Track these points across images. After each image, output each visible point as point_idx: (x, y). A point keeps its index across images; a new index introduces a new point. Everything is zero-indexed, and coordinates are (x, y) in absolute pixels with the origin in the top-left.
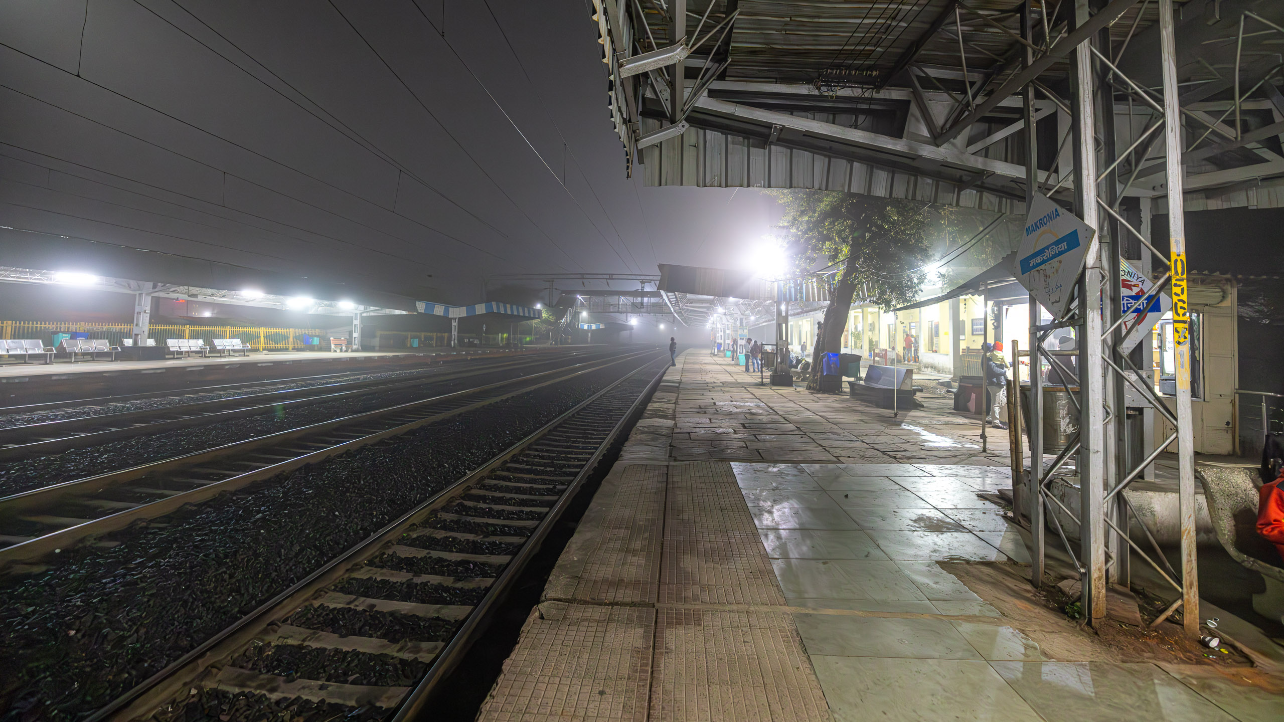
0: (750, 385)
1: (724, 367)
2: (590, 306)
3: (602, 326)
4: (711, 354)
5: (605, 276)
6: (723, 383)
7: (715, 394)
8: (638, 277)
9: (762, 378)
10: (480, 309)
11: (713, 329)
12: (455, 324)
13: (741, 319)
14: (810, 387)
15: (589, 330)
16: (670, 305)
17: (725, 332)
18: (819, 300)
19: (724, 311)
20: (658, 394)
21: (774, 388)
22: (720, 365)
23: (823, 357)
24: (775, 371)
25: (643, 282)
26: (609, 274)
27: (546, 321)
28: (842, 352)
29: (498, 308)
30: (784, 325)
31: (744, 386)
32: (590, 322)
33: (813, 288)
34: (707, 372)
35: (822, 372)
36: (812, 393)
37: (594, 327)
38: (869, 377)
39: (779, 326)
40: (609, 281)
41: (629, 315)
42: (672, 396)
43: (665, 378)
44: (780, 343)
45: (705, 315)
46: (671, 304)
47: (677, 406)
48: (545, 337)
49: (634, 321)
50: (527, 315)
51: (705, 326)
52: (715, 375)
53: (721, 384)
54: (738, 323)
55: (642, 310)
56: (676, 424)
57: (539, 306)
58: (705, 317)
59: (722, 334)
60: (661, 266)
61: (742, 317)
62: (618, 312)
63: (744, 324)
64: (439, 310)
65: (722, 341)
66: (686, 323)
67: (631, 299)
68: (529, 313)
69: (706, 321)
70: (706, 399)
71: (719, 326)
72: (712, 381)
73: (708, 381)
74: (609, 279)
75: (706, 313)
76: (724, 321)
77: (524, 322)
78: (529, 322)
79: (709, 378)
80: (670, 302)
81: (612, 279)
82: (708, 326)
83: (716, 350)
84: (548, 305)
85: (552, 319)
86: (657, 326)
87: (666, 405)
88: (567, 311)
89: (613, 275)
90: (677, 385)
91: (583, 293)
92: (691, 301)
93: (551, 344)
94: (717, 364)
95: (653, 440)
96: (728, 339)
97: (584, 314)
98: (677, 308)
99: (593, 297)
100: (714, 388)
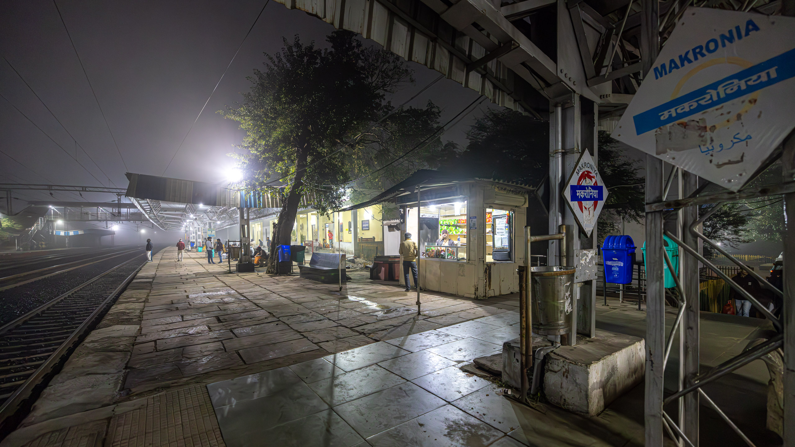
0: (220, 273)
1: (197, 260)
2: (65, 214)
3: (80, 232)
5: (77, 188)
6: (196, 274)
7: (188, 286)
8: (115, 191)
9: (230, 267)
11: (186, 231)
13: (210, 223)
14: (269, 272)
16: (143, 212)
17: (196, 233)
18: (273, 207)
20: (126, 294)
21: (240, 274)
22: (193, 258)
23: (278, 249)
24: (240, 261)
25: (119, 195)
26: (82, 187)
27: (9, 229)
28: (292, 244)
30: (246, 226)
31: (214, 275)
32: (67, 229)
33: (268, 198)
35: (278, 260)
36: (271, 276)
37: (71, 233)
38: (313, 262)
39: (242, 227)
40: (81, 192)
42: (144, 294)
43: (139, 274)
44: (244, 239)
46: (145, 211)
47: (146, 305)
48: (9, 244)
51: (180, 229)
52: (188, 268)
53: (194, 275)
54: (207, 227)
55: (122, 218)
56: (140, 329)
58: (180, 223)
59: (194, 235)
60: (128, 175)
61: (211, 221)
62: (98, 220)
63: (212, 227)
65: (194, 240)
66: (163, 227)
69: (181, 226)
70: (179, 293)
71: (191, 229)
72: (186, 273)
73: (182, 273)
74: (83, 191)
75: (180, 219)
76: (196, 225)
79: (182, 271)
80: (144, 209)
81: (86, 191)
82: (183, 229)
83: (190, 247)
88: (38, 220)
89: (86, 187)
90: (152, 280)
91: (54, 204)
93: (18, 250)
96: (199, 238)
97: (60, 223)
98: (151, 215)
99: (69, 208)
100: (187, 279)
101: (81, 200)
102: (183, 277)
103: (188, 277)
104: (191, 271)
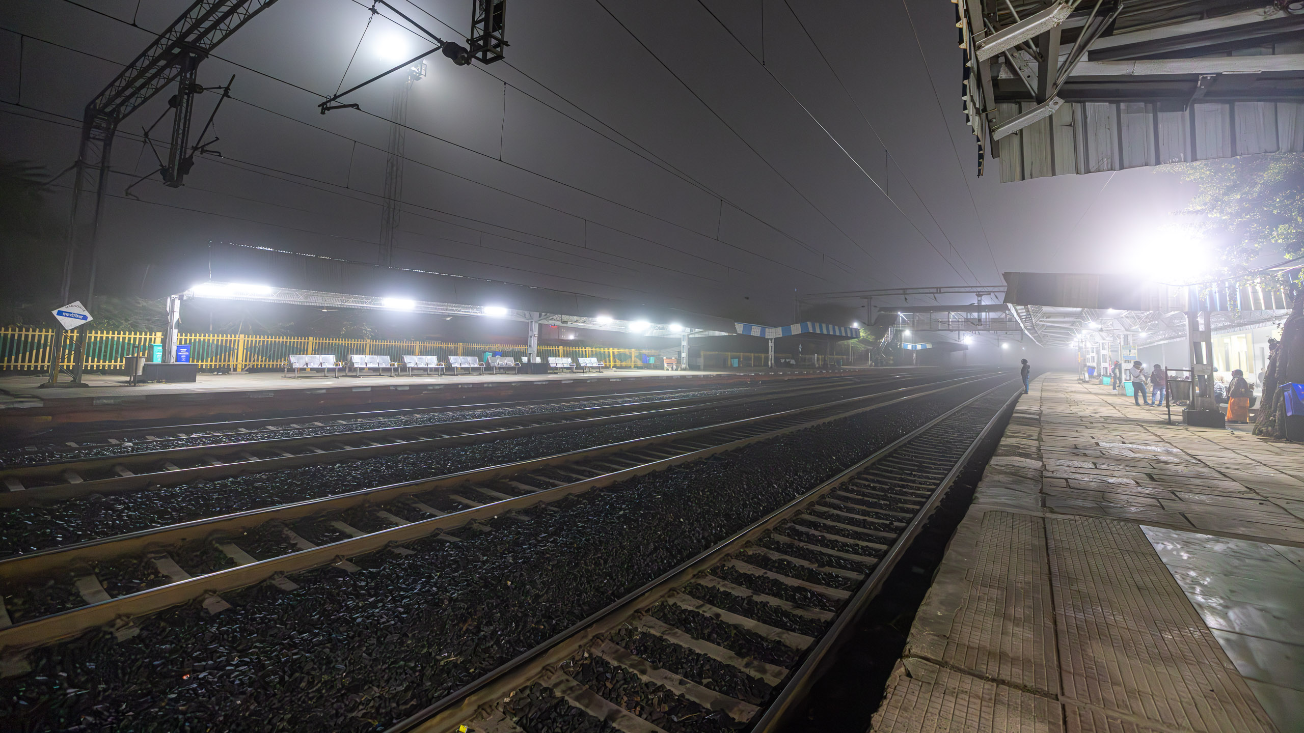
0: (1150, 422)
1: (1103, 398)
2: (913, 323)
3: (929, 346)
4: (1080, 379)
5: (931, 290)
6: (1106, 418)
7: (1095, 431)
8: (975, 289)
9: (1169, 414)
10: (796, 329)
11: (1080, 348)
12: (771, 344)
13: (1126, 337)
15: (914, 350)
16: (1019, 321)
17: (1099, 353)
19: (1100, 326)
20: (1011, 427)
21: (1191, 428)
22: (1095, 394)
24: (1191, 407)
25: (979, 295)
26: (937, 288)
27: (864, 341)
29: (814, 328)
31: (1139, 423)
32: (914, 342)
34: (1078, 404)
35: (1284, 411)
37: (919, 347)
41: (961, 332)
42: (1034, 431)
43: (1018, 408)
44: (1198, 368)
45: (1067, 333)
46: (1021, 319)
47: (1042, 443)
48: (863, 357)
49: (968, 340)
50: (844, 334)
51: (1070, 345)
52: (1090, 407)
53: (1102, 420)
54: (1122, 341)
55: (979, 327)
56: (1044, 466)
57: (855, 325)
58: (1070, 335)
59: (1095, 355)
60: (1006, 276)
61: (1127, 333)
62: (949, 330)
63: (1131, 342)
64: (756, 331)
65: (1095, 364)
66: (1042, 341)
67: (964, 314)
68: (846, 332)
69: (1071, 340)
70: (1084, 437)
71: (1089, 345)
72: (1088, 414)
73: (1080, 414)
74: (937, 293)
75: (1071, 329)
76: (1099, 339)
77: (840, 342)
78: (845, 342)
79: (1081, 411)
80: (1020, 317)
81: (940, 293)
82: (1074, 345)
83: (1087, 376)
84: (866, 324)
85: (871, 338)
86: (999, 346)
87: (1025, 441)
88: (888, 329)
90: (1038, 417)
91: (904, 309)
92: (1049, 315)
93: (871, 365)
94: (1090, 393)
95: (1015, 482)
96: (1105, 362)
97: (907, 333)
98: (1029, 324)
99: (917, 314)
100: (1091, 423)
101: (935, 304)
102: (1083, 419)
103: (1092, 420)
104: (1096, 413)
